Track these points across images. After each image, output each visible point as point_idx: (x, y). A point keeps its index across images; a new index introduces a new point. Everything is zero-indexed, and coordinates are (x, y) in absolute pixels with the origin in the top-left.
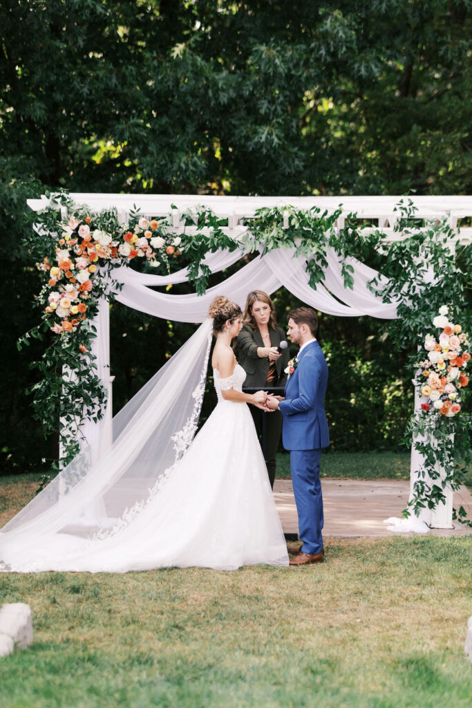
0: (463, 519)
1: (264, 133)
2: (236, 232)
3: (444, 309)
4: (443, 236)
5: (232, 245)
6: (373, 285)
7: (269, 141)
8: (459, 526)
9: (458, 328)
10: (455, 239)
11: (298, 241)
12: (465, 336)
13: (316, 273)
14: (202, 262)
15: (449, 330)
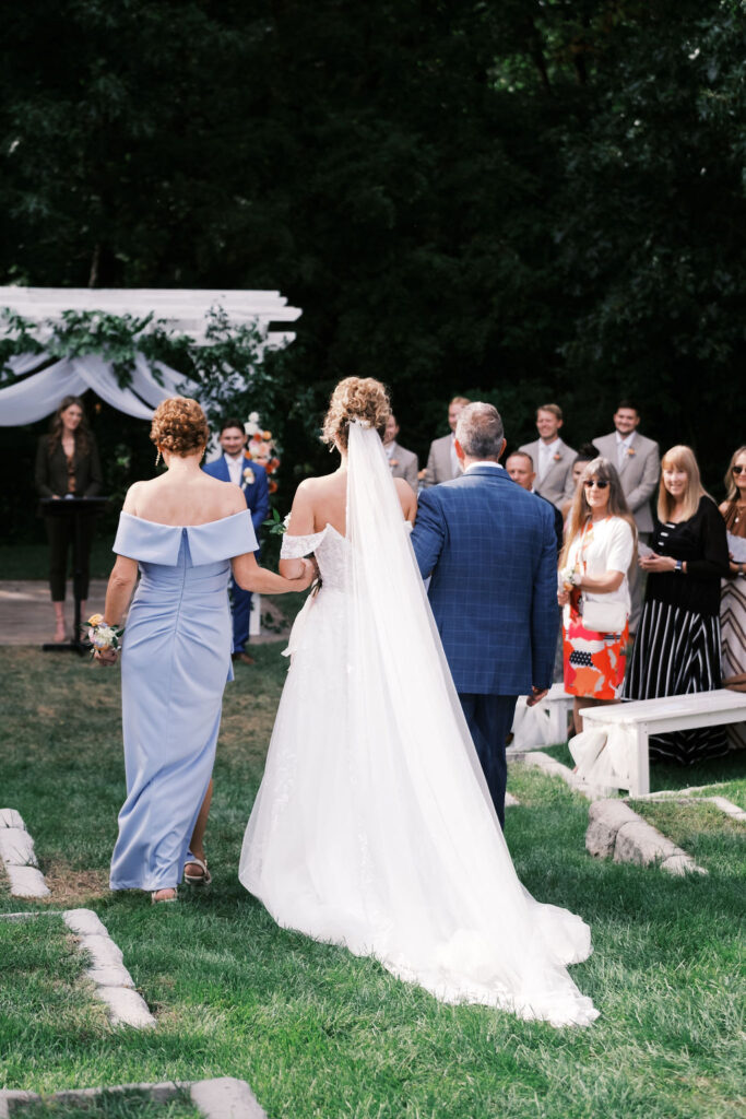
0: (270, 625)
1: (32, 203)
2: (44, 335)
3: (254, 416)
4: (253, 342)
5: (39, 349)
6: (181, 389)
7: (38, 212)
8: (266, 633)
9: (268, 435)
10: (264, 344)
11: (106, 345)
12: (273, 442)
13: (124, 376)
14: (6, 365)
15: (258, 438)
